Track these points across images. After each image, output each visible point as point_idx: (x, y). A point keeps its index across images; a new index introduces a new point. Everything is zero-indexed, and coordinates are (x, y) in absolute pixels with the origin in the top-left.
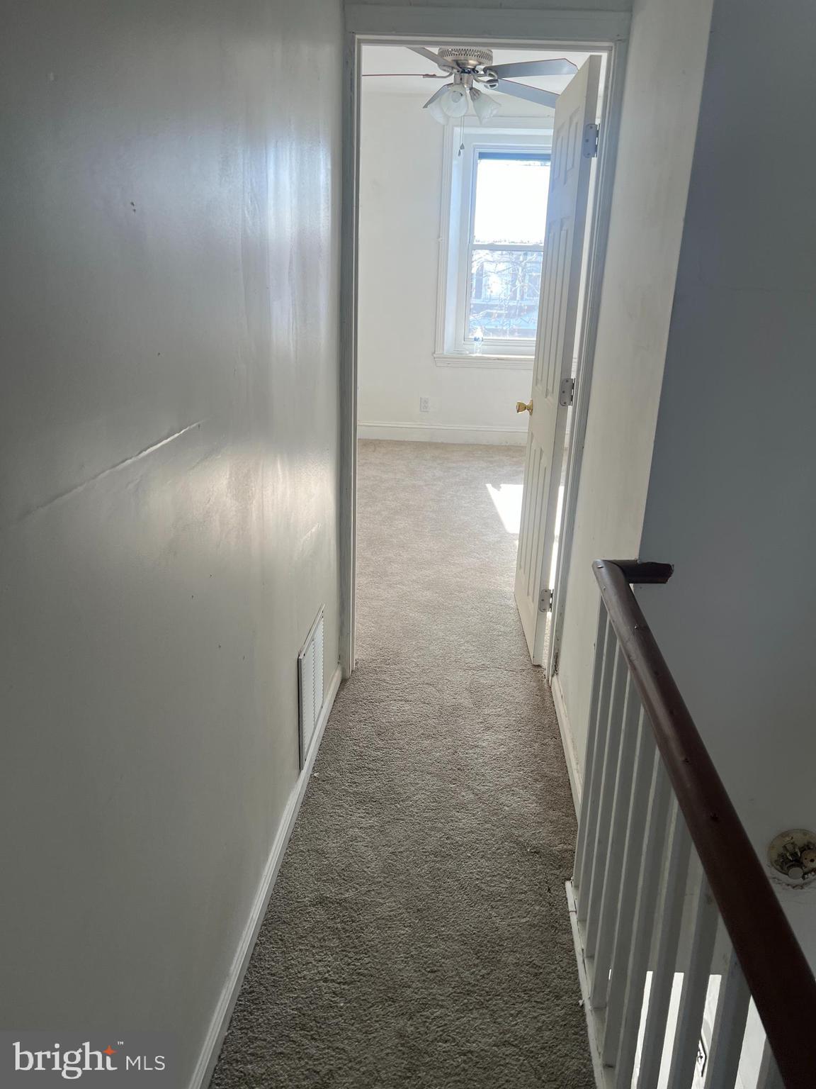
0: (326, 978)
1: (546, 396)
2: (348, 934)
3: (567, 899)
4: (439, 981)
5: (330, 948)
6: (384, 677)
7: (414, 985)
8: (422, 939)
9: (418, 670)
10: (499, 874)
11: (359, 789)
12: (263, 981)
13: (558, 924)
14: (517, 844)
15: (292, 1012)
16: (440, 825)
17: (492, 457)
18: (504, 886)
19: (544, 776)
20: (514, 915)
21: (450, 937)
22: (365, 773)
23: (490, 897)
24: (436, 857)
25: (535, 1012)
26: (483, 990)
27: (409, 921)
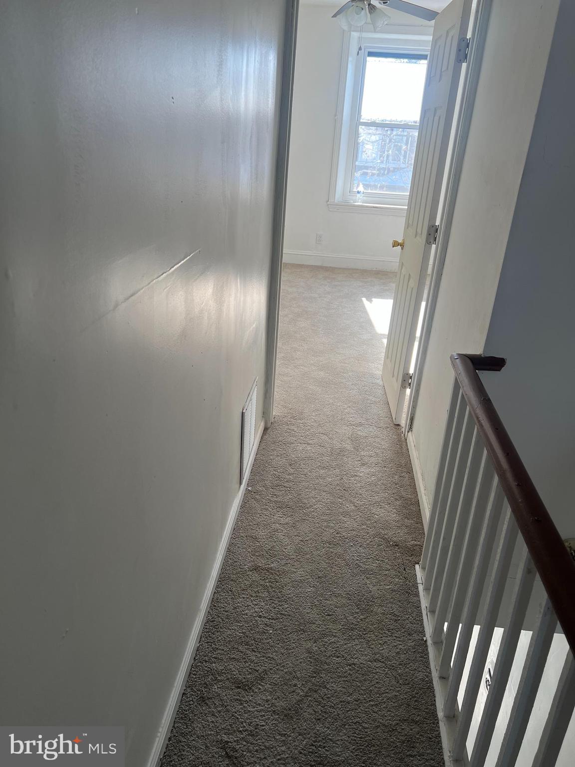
0: (261, 615)
1: (416, 236)
2: (273, 590)
3: (416, 575)
4: (333, 621)
5: (263, 598)
6: (292, 427)
7: (317, 623)
8: (322, 595)
9: (315, 424)
10: (371, 557)
11: (278, 499)
12: (220, 615)
13: (411, 590)
14: (384, 539)
15: (239, 634)
16: (332, 525)
17: (366, 278)
18: (375, 565)
19: (401, 497)
20: (381, 584)
21: (339, 595)
22: (282, 489)
23: (365, 572)
24: (330, 545)
25: (395, 642)
26: (362, 628)
27: (313, 584)
